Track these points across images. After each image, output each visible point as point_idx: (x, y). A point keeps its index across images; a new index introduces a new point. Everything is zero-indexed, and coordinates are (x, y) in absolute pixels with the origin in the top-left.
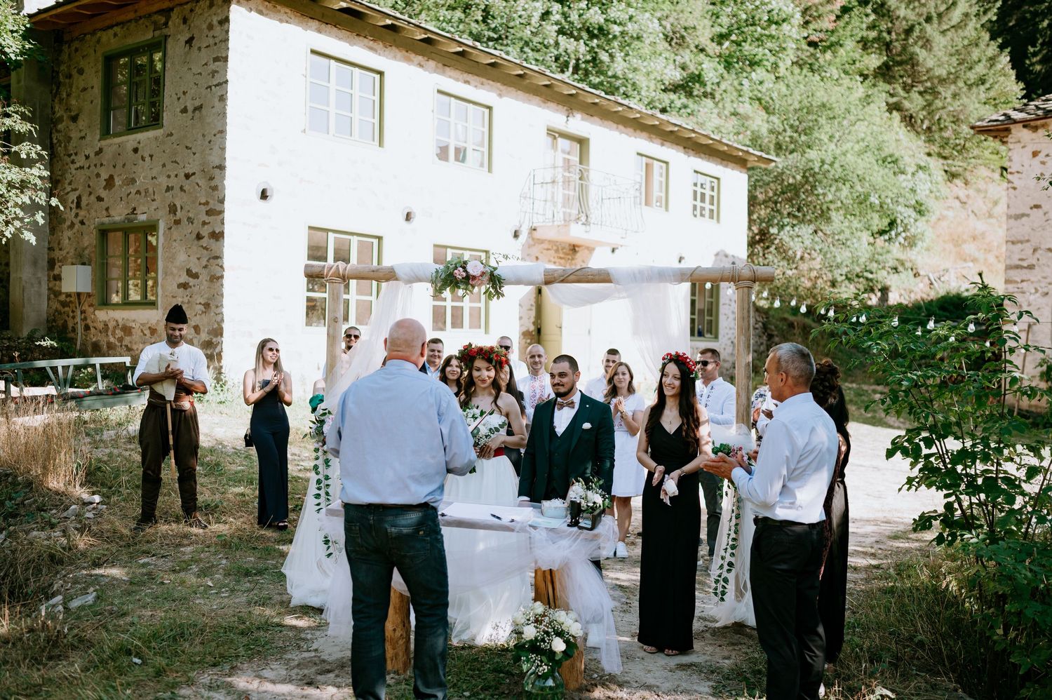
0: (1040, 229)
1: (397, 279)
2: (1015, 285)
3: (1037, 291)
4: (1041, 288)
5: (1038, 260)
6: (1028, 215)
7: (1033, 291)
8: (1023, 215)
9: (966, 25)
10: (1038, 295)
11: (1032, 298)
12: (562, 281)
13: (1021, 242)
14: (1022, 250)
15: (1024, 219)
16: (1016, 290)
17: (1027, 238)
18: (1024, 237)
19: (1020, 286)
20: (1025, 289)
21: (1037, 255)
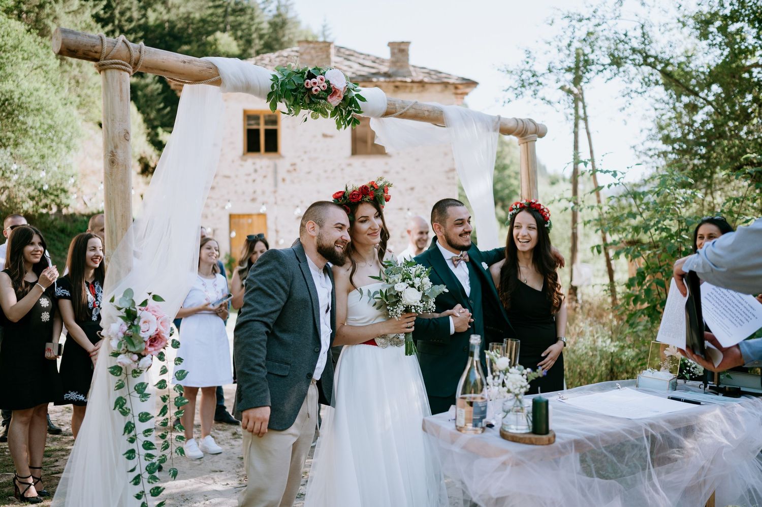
1: (218, 82)
3: (217, 205)
4: (221, 203)
9: (84, 13)
10: (218, 208)
11: (214, 210)
12: (403, 116)
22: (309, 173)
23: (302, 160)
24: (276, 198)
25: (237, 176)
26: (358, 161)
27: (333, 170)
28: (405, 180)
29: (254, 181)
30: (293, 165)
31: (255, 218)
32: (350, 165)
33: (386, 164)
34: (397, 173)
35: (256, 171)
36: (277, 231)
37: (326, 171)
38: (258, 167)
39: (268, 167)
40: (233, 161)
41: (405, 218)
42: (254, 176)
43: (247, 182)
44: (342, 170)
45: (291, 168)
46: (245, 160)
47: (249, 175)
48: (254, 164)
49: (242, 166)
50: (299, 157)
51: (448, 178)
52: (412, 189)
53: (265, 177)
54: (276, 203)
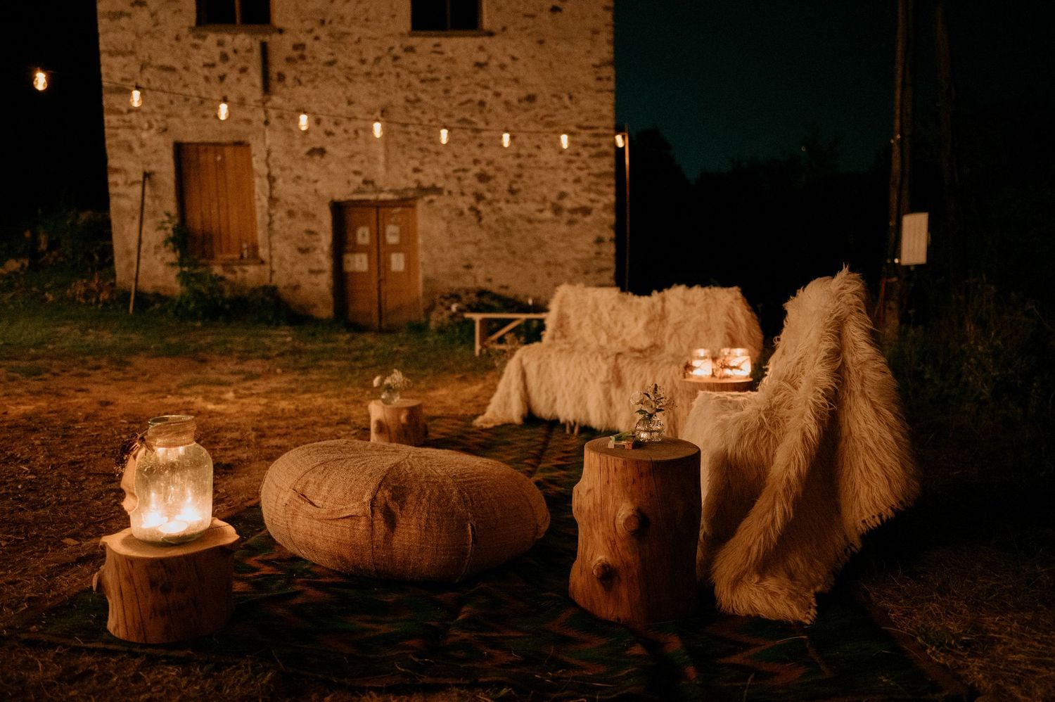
0: (148, 36)
2: (120, 117)
3: (151, 127)
4: (157, 121)
5: (149, 81)
6: (129, 15)
7: (146, 126)
8: (121, 14)
10: (152, 131)
11: (145, 135)
13: (123, 54)
14: (125, 66)
15: (124, 21)
16: (121, 123)
17: (130, 48)
18: (126, 46)
19: (127, 117)
20: (134, 122)
21: (147, 74)
22: (331, 64)
23: (317, 38)
24: (266, 112)
25: (186, 68)
26: (425, 43)
27: (378, 59)
28: (516, 80)
29: (222, 78)
30: (299, 46)
31: (228, 151)
32: (410, 49)
33: (481, 48)
34: (503, 67)
35: (225, 57)
36: (271, 179)
37: (363, 62)
38: (228, 49)
39: (250, 50)
40: (178, 38)
41: (518, 156)
42: (222, 68)
43: (207, 79)
44: (396, 58)
45: (295, 54)
46: (204, 38)
47: (213, 65)
48: (220, 44)
49: (195, 46)
50: (311, 31)
51: (599, 79)
52: (531, 98)
53: (243, 70)
54: (266, 123)
